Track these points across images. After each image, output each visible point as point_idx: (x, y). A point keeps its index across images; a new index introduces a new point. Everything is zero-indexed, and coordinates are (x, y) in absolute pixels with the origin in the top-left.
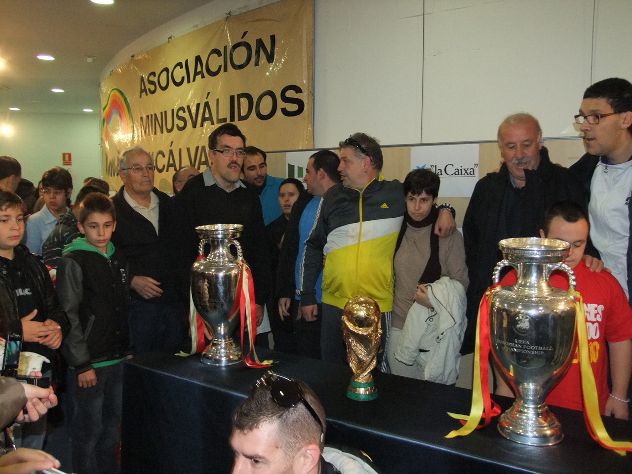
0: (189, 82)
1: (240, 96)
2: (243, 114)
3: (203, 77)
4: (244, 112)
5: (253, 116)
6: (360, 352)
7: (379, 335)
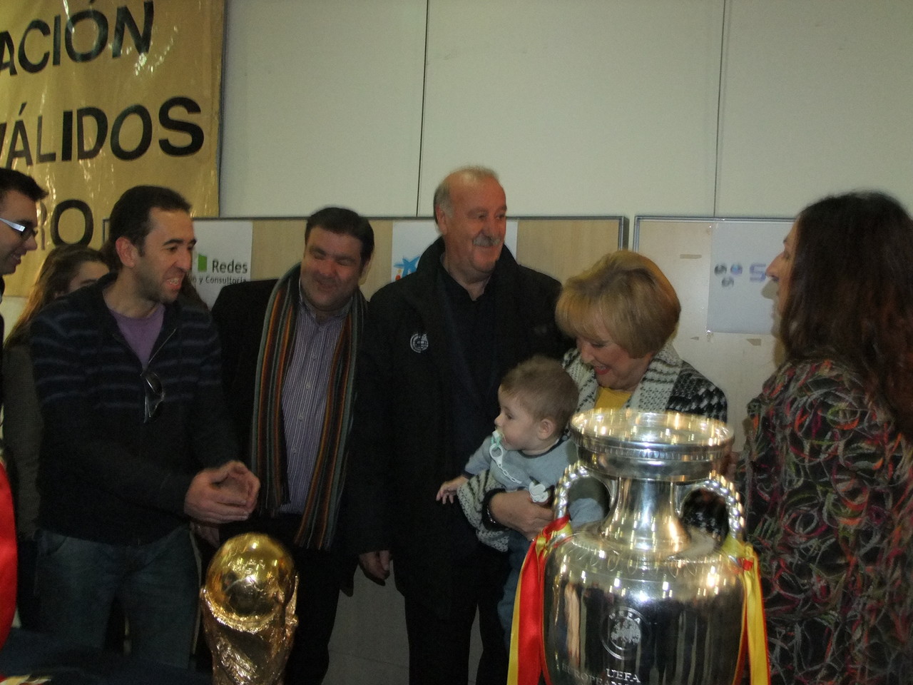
1: (83, 112)
2: (86, 148)
3: (13, 72)
4: (89, 143)
5: (105, 151)
6: (243, 674)
7: (288, 633)
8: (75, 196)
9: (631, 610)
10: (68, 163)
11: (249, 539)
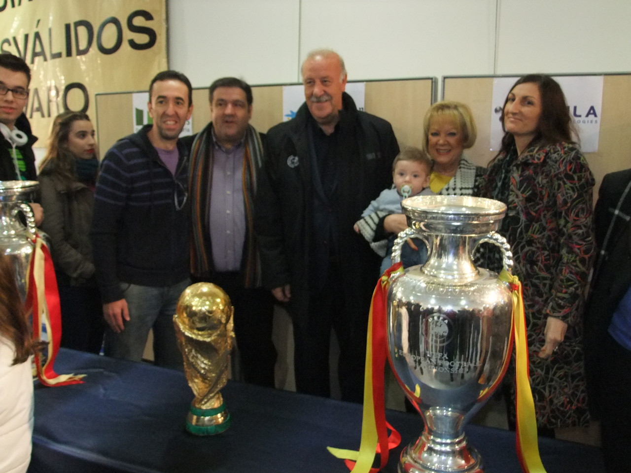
0: (13, 6)
1: (79, 24)
2: (81, 48)
4: (83, 45)
5: (94, 49)
6: (203, 366)
7: (229, 341)
8: (76, 80)
9: (442, 315)
10: (69, 58)
11: (201, 286)
